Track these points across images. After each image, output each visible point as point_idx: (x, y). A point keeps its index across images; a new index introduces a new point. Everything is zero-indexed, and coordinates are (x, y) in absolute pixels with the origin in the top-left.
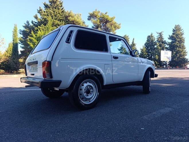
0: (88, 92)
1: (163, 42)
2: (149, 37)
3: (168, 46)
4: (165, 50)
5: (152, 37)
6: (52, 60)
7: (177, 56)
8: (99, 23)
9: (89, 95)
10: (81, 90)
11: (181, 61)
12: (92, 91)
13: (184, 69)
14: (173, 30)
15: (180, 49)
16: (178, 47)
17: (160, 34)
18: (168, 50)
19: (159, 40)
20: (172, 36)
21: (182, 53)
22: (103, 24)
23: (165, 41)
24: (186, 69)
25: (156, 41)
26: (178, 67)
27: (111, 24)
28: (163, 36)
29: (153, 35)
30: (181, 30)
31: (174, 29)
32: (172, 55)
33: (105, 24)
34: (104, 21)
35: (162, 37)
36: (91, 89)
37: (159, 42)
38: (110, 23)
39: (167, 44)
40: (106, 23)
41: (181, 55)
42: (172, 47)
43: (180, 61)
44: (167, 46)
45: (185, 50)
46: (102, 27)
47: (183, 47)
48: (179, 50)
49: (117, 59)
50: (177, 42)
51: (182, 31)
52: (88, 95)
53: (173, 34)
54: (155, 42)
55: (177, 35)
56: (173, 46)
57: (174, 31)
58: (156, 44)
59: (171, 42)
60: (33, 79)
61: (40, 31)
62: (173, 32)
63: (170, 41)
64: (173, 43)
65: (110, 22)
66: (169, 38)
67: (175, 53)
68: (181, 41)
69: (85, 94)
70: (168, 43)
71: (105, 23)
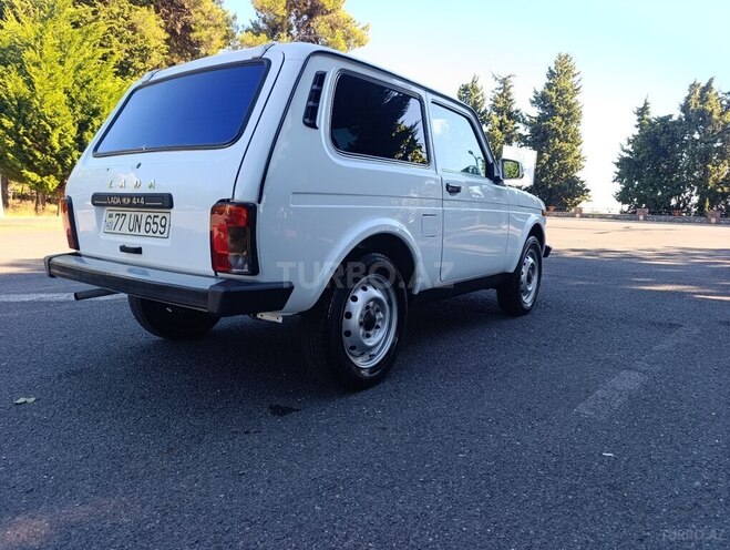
0: (369, 323)
1: (510, 116)
2: (465, 89)
3: (527, 132)
4: (515, 144)
5: (476, 90)
6: (259, 201)
7: (551, 167)
8: (285, 13)
9: (371, 333)
10: (349, 315)
11: (565, 189)
12: (382, 320)
13: (573, 216)
14: (551, 71)
15: (566, 146)
16: (559, 136)
17: (504, 81)
18: (526, 145)
19: (498, 106)
20: (543, 93)
21: (570, 160)
22: (298, 18)
23: (517, 112)
24: (578, 215)
25: (488, 109)
26: (552, 208)
27: (330, 21)
28: (511, 90)
29: (479, 85)
30: (574, 76)
31: (552, 68)
32: (538, 163)
33: (305, 17)
34: (305, 5)
35: (509, 94)
36: (378, 311)
37: (499, 111)
38: (326, 17)
39: (526, 123)
40: (311, 15)
41: (563, 169)
42: (540, 137)
43: (559, 187)
44: (524, 130)
45: (579, 147)
46: (294, 31)
47: (575, 140)
48: (560, 150)
49: (457, 196)
50: (559, 119)
51: (576, 79)
52: (368, 336)
53: (549, 86)
54: (486, 110)
55: (560, 93)
56: (545, 132)
57: (551, 74)
58: (486, 121)
59: (537, 115)
60: (130, 271)
61: (15, 14)
62: (547, 81)
63: (535, 112)
64: (545, 121)
65: (328, 13)
66: (533, 102)
67: (547, 156)
68: (571, 116)
69: (362, 331)
70: (528, 119)
71: (305, 13)
